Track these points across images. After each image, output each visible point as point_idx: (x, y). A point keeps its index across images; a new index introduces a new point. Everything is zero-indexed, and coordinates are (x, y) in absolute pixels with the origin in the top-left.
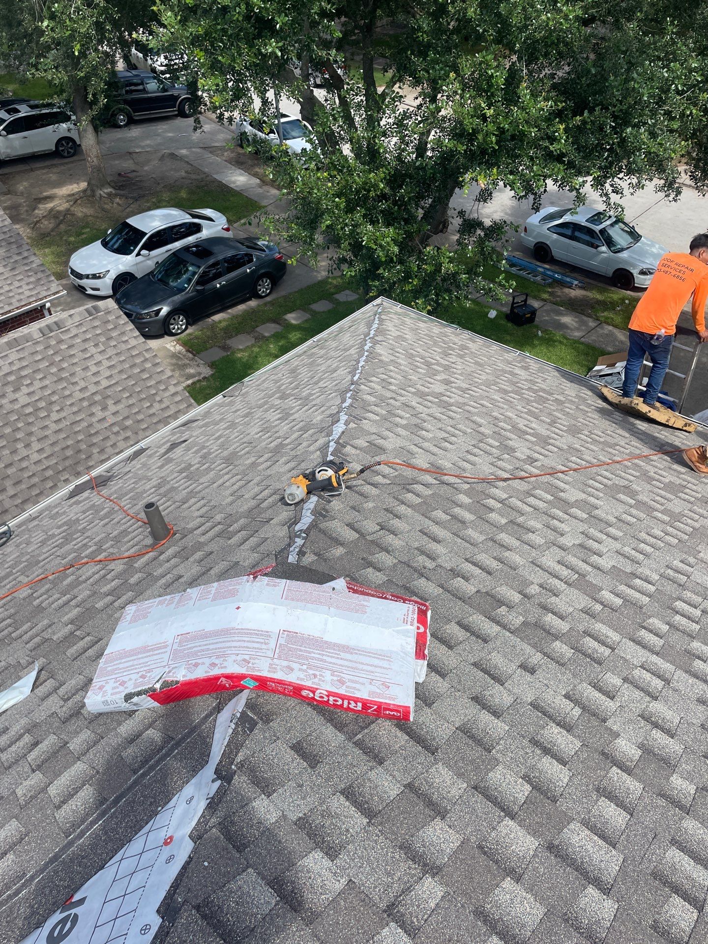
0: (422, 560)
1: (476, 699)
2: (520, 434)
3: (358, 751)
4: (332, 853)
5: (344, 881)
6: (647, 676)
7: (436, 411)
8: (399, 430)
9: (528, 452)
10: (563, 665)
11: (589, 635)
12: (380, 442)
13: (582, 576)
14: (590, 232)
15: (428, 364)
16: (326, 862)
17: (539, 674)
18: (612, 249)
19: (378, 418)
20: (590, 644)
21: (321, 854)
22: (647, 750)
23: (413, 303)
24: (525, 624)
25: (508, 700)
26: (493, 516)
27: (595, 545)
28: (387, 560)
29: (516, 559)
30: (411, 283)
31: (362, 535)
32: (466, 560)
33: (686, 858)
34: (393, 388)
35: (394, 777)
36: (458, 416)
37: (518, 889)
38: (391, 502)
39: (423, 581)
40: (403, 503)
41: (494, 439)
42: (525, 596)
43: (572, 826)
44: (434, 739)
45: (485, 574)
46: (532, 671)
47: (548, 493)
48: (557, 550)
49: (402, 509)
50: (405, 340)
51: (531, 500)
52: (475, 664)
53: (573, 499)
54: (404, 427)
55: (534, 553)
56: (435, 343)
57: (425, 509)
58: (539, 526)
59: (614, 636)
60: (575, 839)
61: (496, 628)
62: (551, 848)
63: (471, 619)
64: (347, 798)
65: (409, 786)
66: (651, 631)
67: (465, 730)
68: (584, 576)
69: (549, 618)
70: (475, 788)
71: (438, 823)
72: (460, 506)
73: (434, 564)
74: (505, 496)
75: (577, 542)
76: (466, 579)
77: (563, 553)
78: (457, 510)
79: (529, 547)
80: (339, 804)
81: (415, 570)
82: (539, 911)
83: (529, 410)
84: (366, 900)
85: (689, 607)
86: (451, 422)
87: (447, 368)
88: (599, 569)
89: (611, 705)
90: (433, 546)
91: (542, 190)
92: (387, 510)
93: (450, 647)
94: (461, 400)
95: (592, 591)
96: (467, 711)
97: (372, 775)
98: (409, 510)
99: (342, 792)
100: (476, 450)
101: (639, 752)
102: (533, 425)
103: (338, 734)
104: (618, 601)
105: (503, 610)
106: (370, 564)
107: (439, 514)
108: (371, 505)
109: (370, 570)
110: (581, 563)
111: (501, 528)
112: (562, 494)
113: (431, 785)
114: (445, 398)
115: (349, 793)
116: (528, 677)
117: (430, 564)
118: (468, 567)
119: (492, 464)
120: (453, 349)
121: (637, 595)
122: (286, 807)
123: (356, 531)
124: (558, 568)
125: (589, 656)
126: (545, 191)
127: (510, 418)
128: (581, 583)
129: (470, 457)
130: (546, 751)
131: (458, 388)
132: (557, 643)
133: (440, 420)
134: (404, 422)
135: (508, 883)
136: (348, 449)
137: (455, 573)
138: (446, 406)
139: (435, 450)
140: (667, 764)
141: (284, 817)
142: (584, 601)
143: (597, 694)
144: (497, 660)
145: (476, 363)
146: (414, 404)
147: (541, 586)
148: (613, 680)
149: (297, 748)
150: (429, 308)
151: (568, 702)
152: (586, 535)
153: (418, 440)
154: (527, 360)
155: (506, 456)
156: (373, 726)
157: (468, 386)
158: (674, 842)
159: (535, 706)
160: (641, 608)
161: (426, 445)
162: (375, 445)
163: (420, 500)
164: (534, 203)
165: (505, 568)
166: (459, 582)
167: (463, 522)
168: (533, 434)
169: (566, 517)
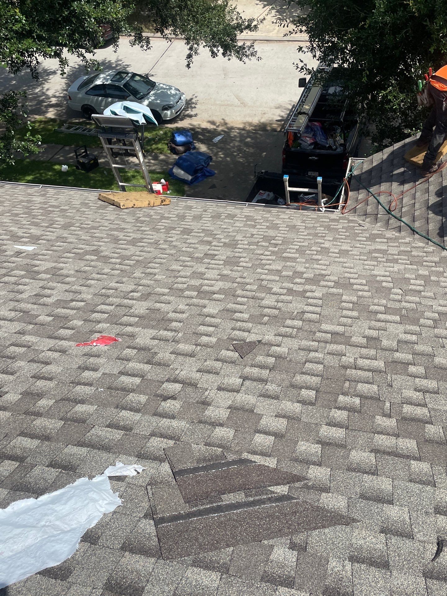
11: (14, 345)
13: (26, 312)
14: (118, 88)
18: (138, 96)
27: (48, 292)
47: (23, 270)
51: (6, 279)
53: (44, 269)
68: (29, 312)
75: (33, 294)
77: (16, 304)
85: (107, 306)
88: (44, 305)
91: (35, 62)
95: (31, 319)
101: (20, 396)
102: (32, 231)
104: (50, 319)
110: (29, 305)
112: (36, 268)
121: (68, 311)
124: (8, 314)
125: (7, 357)
126: (38, 62)
127: (11, 231)
140: (39, 395)
142: (17, 326)
148: (20, 364)
152: (44, 288)
154: (48, 189)
158: (21, 434)
160: (67, 317)
164: (32, 74)
168: (28, 236)
169: (31, 281)
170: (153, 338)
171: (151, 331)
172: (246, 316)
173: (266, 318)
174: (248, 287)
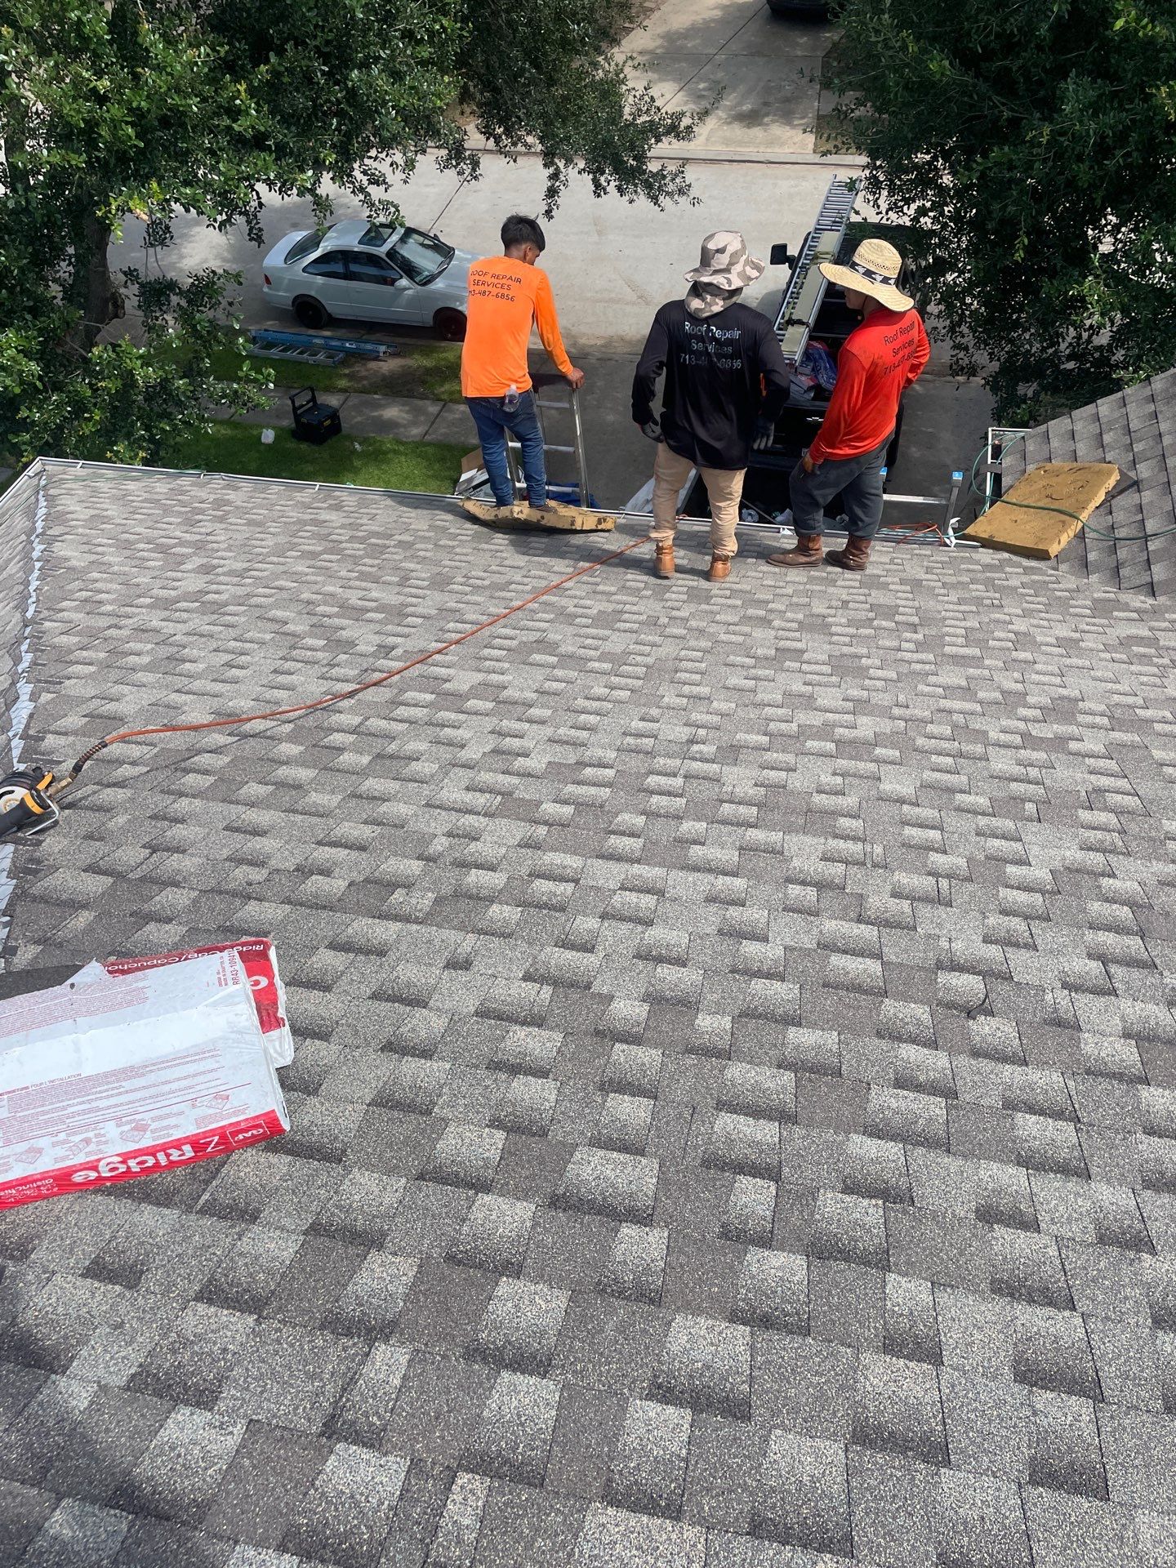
0: (242, 873)
1: (389, 1047)
2: (357, 613)
3: (207, 1222)
4: (204, 1398)
5: (239, 1429)
6: (632, 897)
7: (199, 622)
8: (141, 676)
9: (377, 639)
10: (510, 936)
11: (538, 876)
12: (110, 708)
13: (507, 794)
14: (372, 259)
15: (163, 550)
16: (202, 1417)
17: (479, 965)
18: (418, 279)
19: (92, 669)
20: (543, 886)
21: (187, 1411)
22: (655, 999)
23: (109, 454)
24: (438, 901)
25: (439, 1024)
26: (347, 759)
27: (516, 743)
28: (178, 898)
29: (402, 809)
30: (90, 419)
31: (118, 875)
32: (319, 843)
33: (742, 1118)
34: (109, 608)
35: (283, 1229)
36: (243, 619)
37: (521, 1286)
38: (160, 802)
39: (252, 907)
40: (181, 794)
41: (316, 637)
42: (429, 859)
43: (577, 1156)
44: (336, 1138)
45: (354, 854)
46: (466, 965)
47: (424, 691)
48: (460, 772)
49: (183, 805)
50: (106, 520)
51: (402, 712)
52: (375, 996)
53: (466, 687)
54: (146, 668)
55: (426, 790)
56: (167, 511)
57: (225, 789)
58: (423, 746)
59: (573, 862)
60: (587, 1173)
61: (395, 927)
62: (556, 1202)
63: (350, 930)
64: (210, 1302)
65: (315, 1229)
66: (623, 834)
67: (385, 1101)
68: (510, 794)
69: (475, 877)
70: (421, 1177)
71: (375, 1259)
72: (286, 763)
73: (265, 872)
74: (357, 720)
75: (487, 749)
76: (326, 872)
77: (471, 773)
78: (283, 772)
79: (416, 785)
80: (200, 1318)
81: (234, 894)
82: (559, 1300)
83: (361, 573)
84: (287, 1436)
85: (665, 778)
86: (233, 633)
87: (199, 546)
88: (530, 775)
89: (591, 960)
90: (257, 843)
92: (154, 817)
93: (327, 989)
94: (240, 591)
95: (527, 812)
96: (378, 1071)
97: (245, 1245)
98: (197, 802)
99: (198, 1298)
100: (289, 665)
101: (646, 1007)
102: (374, 594)
103: (166, 1211)
104: (568, 810)
105: (398, 895)
106: (151, 917)
107: (254, 789)
108: (121, 820)
109: (152, 926)
110: (501, 777)
111: (362, 773)
112: (447, 685)
113: (348, 1210)
114: (210, 597)
115: (211, 1294)
116: (463, 976)
117: (257, 875)
118: (325, 853)
119: (322, 677)
120: (202, 512)
121: (593, 790)
122: (101, 1372)
123: (105, 873)
124: (469, 798)
125: (546, 906)
127: (332, 595)
128: (511, 806)
129: (281, 679)
130: (515, 1070)
131: (230, 573)
132: (495, 908)
133: (212, 636)
134: (146, 659)
135: (505, 1287)
136: (50, 740)
137: (304, 871)
138: (217, 608)
139: (218, 687)
140: (687, 1005)
141: (103, 1388)
142: (516, 831)
143: (569, 955)
144: (409, 973)
145: (250, 523)
146: (155, 623)
147: (449, 834)
148: (587, 924)
149: (97, 1271)
150: (142, 454)
151: (530, 985)
152: (500, 734)
153: (179, 682)
154: (335, 493)
155: (343, 657)
156: (224, 1170)
157: (246, 565)
158: (721, 1106)
159: (483, 1013)
160: (602, 806)
161: (197, 685)
162: (101, 717)
163: (212, 779)
165: (386, 830)
166: (316, 883)
167: (298, 787)
168: (377, 608)
169: (462, 717)
170: (825, 858)
171: (809, 840)
172: (982, 801)
173: (1030, 807)
174: (930, 728)
